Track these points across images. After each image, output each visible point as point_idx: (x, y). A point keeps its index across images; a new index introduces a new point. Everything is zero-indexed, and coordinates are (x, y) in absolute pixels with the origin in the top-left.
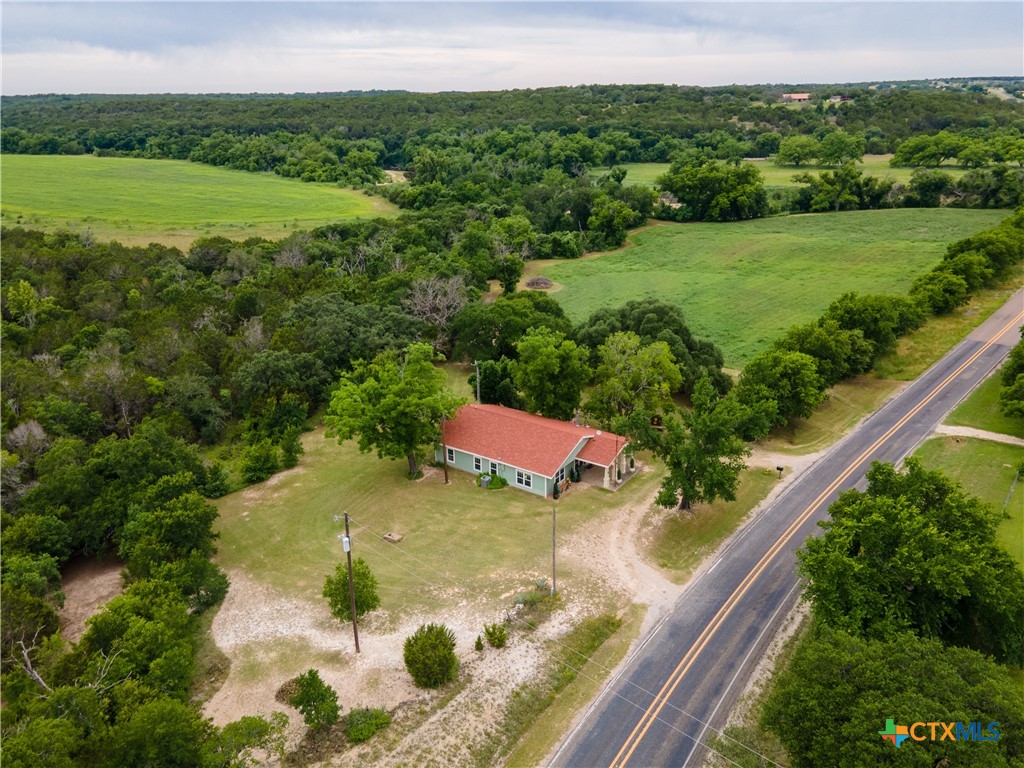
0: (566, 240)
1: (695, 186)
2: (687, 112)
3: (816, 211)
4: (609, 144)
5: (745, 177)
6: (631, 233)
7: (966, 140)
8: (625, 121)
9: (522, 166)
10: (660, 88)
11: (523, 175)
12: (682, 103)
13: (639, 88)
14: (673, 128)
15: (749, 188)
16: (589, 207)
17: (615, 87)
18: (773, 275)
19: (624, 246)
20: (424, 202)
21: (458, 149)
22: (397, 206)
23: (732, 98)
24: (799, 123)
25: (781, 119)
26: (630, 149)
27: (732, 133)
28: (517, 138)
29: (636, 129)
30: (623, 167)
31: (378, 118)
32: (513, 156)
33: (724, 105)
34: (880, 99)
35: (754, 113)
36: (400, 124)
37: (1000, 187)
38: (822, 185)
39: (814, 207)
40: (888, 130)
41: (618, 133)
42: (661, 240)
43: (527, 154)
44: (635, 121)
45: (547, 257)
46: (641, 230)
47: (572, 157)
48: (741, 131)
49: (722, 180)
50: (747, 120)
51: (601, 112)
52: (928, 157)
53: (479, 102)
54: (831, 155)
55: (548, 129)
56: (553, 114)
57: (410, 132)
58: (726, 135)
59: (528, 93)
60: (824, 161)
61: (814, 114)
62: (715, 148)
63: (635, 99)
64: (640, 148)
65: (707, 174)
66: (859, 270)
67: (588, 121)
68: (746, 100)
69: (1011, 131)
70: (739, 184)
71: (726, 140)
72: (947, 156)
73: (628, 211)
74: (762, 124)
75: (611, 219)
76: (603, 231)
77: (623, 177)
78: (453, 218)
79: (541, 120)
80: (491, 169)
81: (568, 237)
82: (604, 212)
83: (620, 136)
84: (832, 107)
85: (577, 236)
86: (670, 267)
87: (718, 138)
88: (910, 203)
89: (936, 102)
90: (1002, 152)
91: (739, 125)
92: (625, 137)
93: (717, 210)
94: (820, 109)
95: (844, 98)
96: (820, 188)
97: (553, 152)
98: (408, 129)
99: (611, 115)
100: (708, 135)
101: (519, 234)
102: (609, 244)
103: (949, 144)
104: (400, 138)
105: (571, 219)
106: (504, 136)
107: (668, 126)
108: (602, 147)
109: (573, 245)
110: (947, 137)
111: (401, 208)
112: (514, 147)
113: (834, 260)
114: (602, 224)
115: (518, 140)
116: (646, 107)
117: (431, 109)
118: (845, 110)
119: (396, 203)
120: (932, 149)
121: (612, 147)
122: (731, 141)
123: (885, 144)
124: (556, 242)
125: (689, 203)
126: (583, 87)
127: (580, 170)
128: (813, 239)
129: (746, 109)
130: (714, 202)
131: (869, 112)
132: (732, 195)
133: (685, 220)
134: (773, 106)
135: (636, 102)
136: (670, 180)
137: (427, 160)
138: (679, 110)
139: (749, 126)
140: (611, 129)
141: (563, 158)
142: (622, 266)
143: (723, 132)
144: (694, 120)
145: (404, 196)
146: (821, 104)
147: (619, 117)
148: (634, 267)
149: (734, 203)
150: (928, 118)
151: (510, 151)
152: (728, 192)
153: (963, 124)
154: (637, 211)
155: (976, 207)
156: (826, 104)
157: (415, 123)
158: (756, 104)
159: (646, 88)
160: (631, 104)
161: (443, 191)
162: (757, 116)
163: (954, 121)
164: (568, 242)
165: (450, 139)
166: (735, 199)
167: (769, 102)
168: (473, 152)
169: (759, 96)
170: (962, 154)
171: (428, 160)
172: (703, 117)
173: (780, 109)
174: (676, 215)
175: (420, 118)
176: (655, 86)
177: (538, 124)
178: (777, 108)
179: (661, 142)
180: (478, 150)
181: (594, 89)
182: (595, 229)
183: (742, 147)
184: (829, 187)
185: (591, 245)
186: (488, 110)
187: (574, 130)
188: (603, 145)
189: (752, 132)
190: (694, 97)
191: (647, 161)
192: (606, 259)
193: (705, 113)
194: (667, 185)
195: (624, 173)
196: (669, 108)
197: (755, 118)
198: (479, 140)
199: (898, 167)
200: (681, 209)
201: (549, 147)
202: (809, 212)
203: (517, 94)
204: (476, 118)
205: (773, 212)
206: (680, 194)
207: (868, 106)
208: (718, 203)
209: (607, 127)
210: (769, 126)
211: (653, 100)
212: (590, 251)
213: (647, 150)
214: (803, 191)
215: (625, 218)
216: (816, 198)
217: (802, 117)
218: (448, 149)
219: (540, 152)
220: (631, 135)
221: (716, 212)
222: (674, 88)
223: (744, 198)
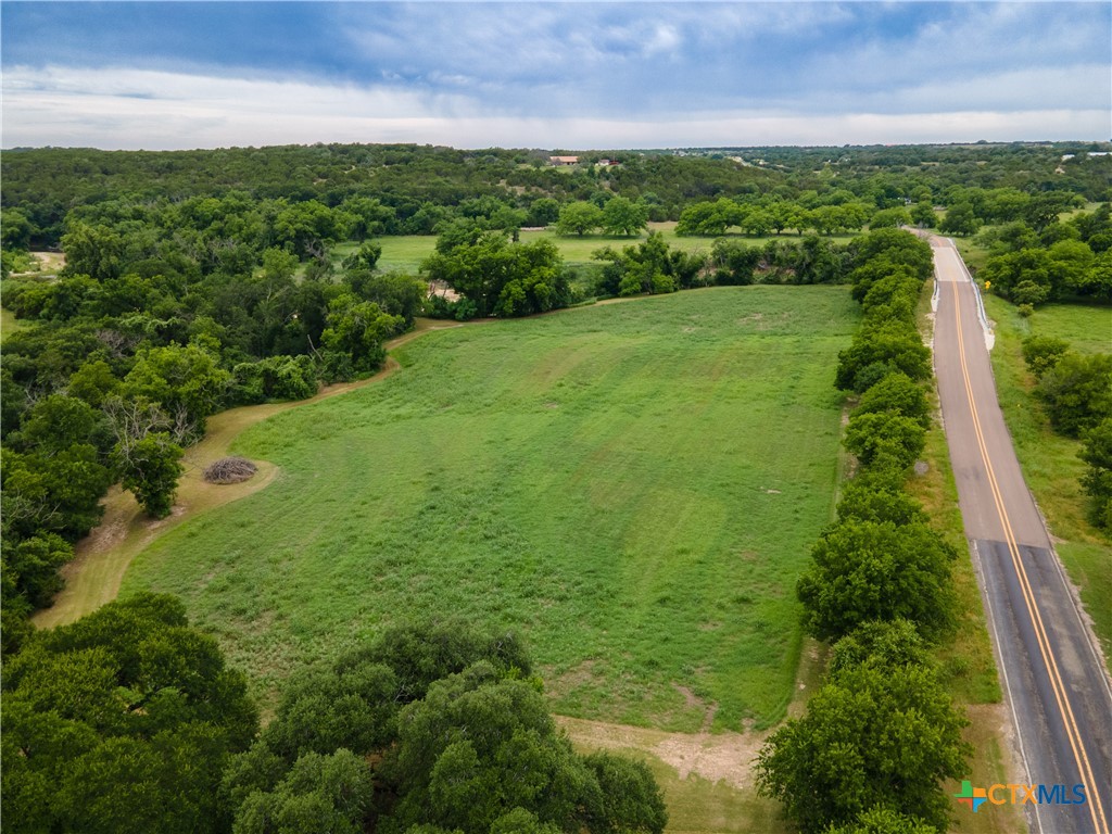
0: (285, 372)
1: (476, 271)
2: (447, 174)
3: (626, 295)
4: (356, 213)
5: (539, 257)
6: (392, 347)
7: (745, 207)
8: (374, 185)
9: (232, 247)
10: (413, 148)
11: (233, 259)
12: (441, 164)
13: (388, 148)
14: (434, 194)
15: (547, 272)
16: (324, 310)
17: (358, 146)
18: (614, 409)
19: (384, 369)
20: (56, 308)
21: (138, 222)
22: (12, 315)
23: (497, 159)
24: (573, 188)
25: (554, 183)
26: (384, 220)
27: (503, 199)
28: (227, 208)
29: (389, 194)
30: (375, 242)
31: (27, 180)
32: (220, 232)
33: (489, 167)
34: (648, 163)
35: (524, 177)
36: (61, 189)
37: (815, 261)
38: (627, 262)
39: (624, 291)
40: (663, 197)
41: (365, 200)
42: (438, 355)
43: (240, 229)
44: (386, 185)
45: (256, 401)
46: (408, 338)
47: (305, 232)
48: (512, 197)
49: (511, 261)
50: (517, 184)
51: (343, 175)
52: (712, 225)
53: (180, 162)
54: (616, 223)
55: (274, 196)
56: (282, 178)
57: (75, 199)
58: (497, 202)
59: (248, 153)
60: (609, 230)
61: (586, 177)
62: (488, 217)
63: (384, 159)
64: (395, 217)
65: (490, 255)
66: (724, 389)
67: (327, 185)
68: (512, 161)
69: (775, 197)
70: (533, 267)
71: (499, 207)
72: (729, 224)
73: (385, 318)
74: (534, 189)
75: (360, 331)
76: (347, 352)
77: (377, 257)
78: (67, 349)
79: (267, 185)
80: (185, 251)
81: (289, 366)
82: (346, 320)
83: (368, 203)
84: (603, 170)
85: (303, 364)
86: (459, 405)
87: (488, 204)
88: (722, 280)
89: (701, 168)
90: (782, 218)
91: (509, 189)
92: (376, 205)
93: (510, 303)
94: (591, 173)
95: (611, 162)
96: (626, 266)
97: (278, 226)
98: (73, 195)
99: (357, 179)
100: (476, 201)
101: (192, 375)
102: (360, 370)
103: (731, 212)
104: (60, 208)
105: (301, 326)
106: (212, 204)
107: (427, 191)
108: (344, 218)
109: (297, 379)
110: (726, 203)
111: (19, 316)
112: (222, 219)
113: (684, 373)
114: (345, 338)
115: (229, 209)
116: (399, 169)
117: (110, 169)
118: (618, 176)
119: (11, 310)
120: (716, 216)
121: (360, 218)
122: (504, 208)
123: (663, 211)
124: (269, 376)
125: (470, 294)
126: (320, 146)
127: (317, 249)
128: (643, 340)
129: (513, 172)
130: (504, 292)
131: (641, 177)
132: (526, 282)
133: (467, 318)
134: (543, 169)
135: (386, 164)
136: (441, 264)
137: (81, 240)
138: (438, 172)
139: (520, 191)
140: (356, 195)
141: (292, 233)
142: (383, 409)
143: (493, 198)
144: (457, 184)
145: (22, 300)
146: (592, 167)
147: (365, 180)
148: (402, 411)
149: (530, 292)
150: (698, 184)
151: (215, 225)
152: (521, 278)
153: (730, 190)
154: (399, 316)
155: (789, 282)
156: (597, 167)
157: (84, 187)
158: (523, 167)
159: (397, 147)
160: (380, 165)
161: (91, 290)
162: (526, 179)
163: (723, 187)
164: (289, 376)
165: (127, 209)
166: (532, 287)
167: (538, 165)
168: (162, 225)
169: (525, 157)
170: (746, 221)
171: (83, 239)
172: (466, 181)
173: (551, 172)
174: (455, 311)
175: (92, 180)
176: (407, 145)
177: (261, 189)
178: (547, 171)
179: (421, 210)
180: (169, 223)
181: (334, 148)
182: (334, 348)
183: (518, 215)
184: (638, 266)
185: (331, 374)
186: (192, 171)
187: (307, 196)
188: (347, 214)
189: (524, 198)
190: (451, 158)
191: (407, 234)
192: (357, 396)
193: (468, 175)
194: (438, 273)
195: (378, 252)
196: (426, 170)
197: (526, 181)
198: (174, 210)
199: (685, 236)
200: (460, 303)
201: (271, 219)
202: (618, 297)
203: (234, 153)
204: (175, 182)
205: (577, 300)
206: (458, 283)
207: (638, 171)
208: (509, 294)
209: (352, 192)
210: (542, 191)
211: (406, 161)
212: (329, 383)
213: (404, 220)
214: (607, 270)
215: (380, 328)
216: (625, 279)
217: (575, 181)
218: (122, 224)
219: (260, 226)
220: (383, 202)
221: (509, 307)
222: (429, 147)
223: (543, 285)
